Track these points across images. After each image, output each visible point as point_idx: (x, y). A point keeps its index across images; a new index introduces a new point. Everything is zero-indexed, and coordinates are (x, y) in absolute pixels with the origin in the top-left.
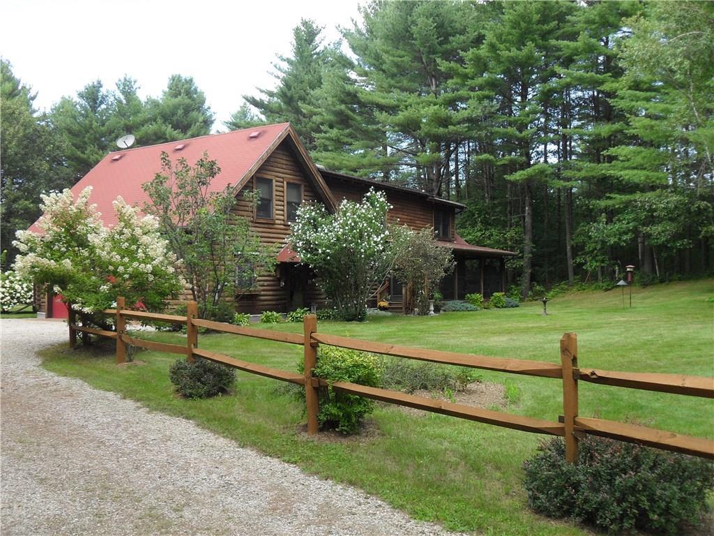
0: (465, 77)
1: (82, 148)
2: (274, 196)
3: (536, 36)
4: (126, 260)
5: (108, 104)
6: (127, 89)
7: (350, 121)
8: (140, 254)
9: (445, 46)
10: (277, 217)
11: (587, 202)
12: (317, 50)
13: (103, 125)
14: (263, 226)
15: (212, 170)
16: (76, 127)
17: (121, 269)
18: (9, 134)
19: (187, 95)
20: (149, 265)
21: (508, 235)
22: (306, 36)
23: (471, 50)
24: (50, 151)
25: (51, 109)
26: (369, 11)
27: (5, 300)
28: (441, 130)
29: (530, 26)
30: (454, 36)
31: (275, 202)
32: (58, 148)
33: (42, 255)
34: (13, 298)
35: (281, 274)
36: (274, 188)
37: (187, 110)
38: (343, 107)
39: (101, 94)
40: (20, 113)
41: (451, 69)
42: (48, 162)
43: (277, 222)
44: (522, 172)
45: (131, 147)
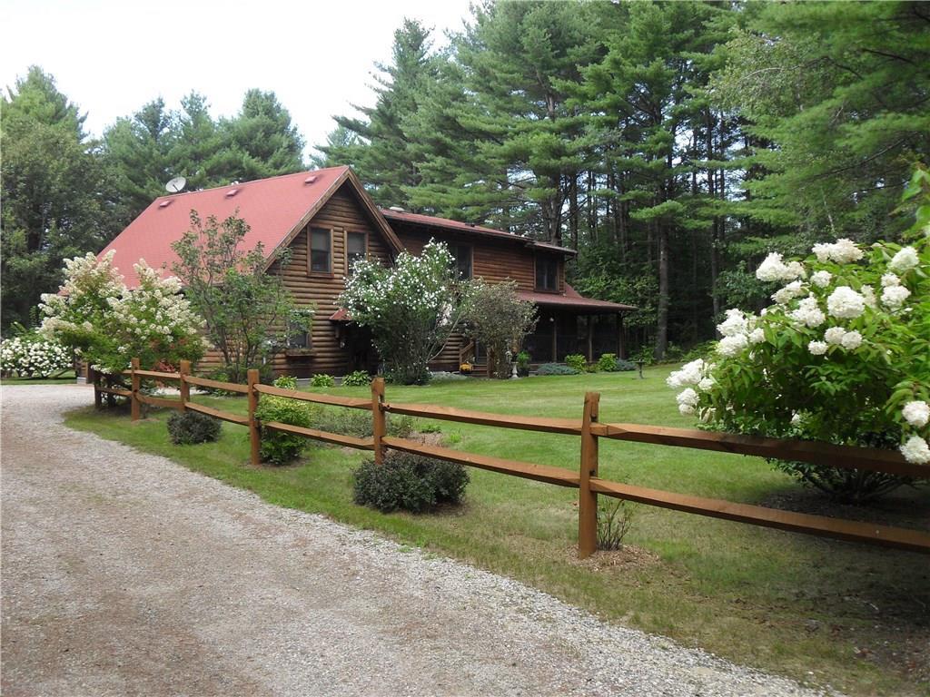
0: (584, 97)
1: (141, 181)
2: (332, 247)
3: (666, 48)
4: (144, 322)
5: (172, 127)
6: (195, 107)
7: (448, 151)
8: (159, 316)
9: (562, 59)
10: (336, 270)
11: (725, 246)
12: (426, 57)
13: (166, 153)
14: (319, 281)
15: (241, 229)
16: (133, 157)
17: (138, 331)
18: (53, 168)
19: (266, 114)
20: (166, 327)
21: (638, 286)
22: (411, 40)
23: (590, 65)
24: (101, 187)
25: (104, 134)
26: (483, 10)
27: (44, 364)
28: (553, 162)
29: (659, 36)
30: (572, 47)
31: (333, 254)
32: (111, 183)
33: (66, 318)
34: (52, 362)
35: (340, 333)
36: (332, 238)
37: (268, 132)
38: (439, 135)
39: (162, 115)
40: (65, 143)
41: (567, 89)
42: (98, 199)
43: (336, 276)
44: (648, 209)
45: (182, 191)
